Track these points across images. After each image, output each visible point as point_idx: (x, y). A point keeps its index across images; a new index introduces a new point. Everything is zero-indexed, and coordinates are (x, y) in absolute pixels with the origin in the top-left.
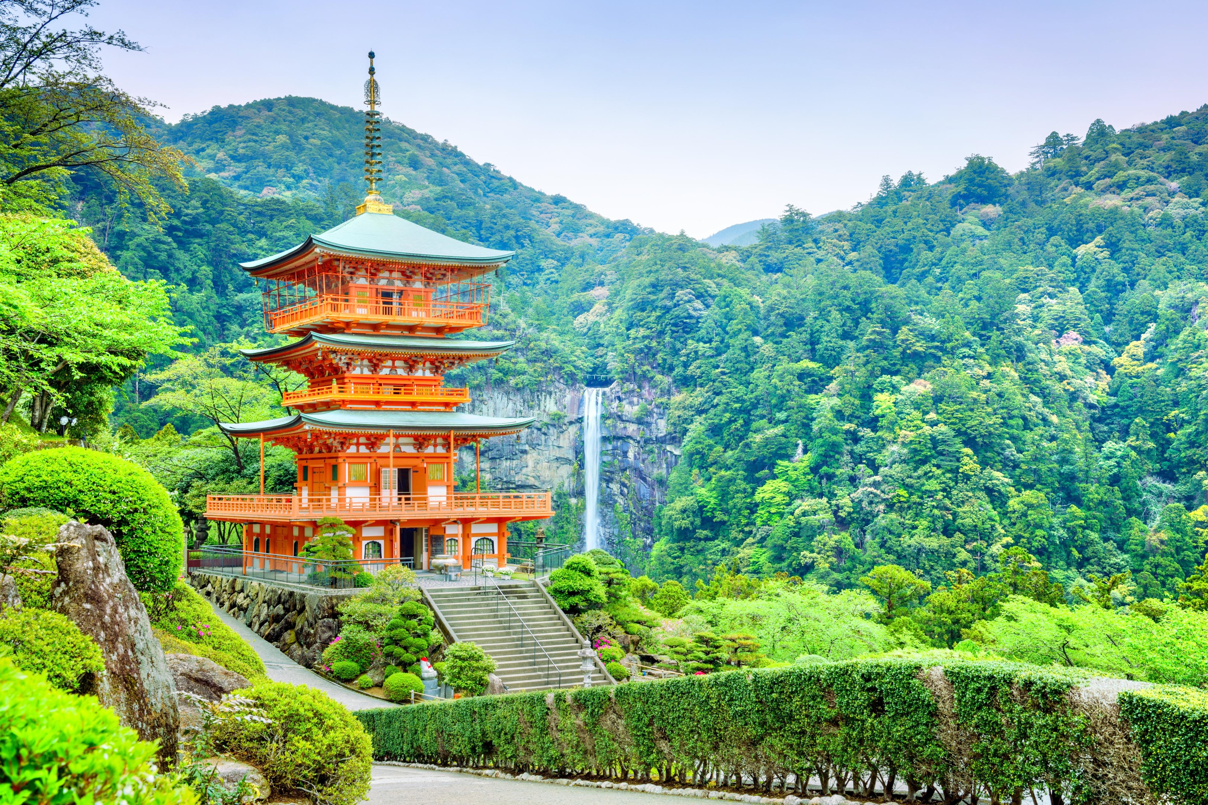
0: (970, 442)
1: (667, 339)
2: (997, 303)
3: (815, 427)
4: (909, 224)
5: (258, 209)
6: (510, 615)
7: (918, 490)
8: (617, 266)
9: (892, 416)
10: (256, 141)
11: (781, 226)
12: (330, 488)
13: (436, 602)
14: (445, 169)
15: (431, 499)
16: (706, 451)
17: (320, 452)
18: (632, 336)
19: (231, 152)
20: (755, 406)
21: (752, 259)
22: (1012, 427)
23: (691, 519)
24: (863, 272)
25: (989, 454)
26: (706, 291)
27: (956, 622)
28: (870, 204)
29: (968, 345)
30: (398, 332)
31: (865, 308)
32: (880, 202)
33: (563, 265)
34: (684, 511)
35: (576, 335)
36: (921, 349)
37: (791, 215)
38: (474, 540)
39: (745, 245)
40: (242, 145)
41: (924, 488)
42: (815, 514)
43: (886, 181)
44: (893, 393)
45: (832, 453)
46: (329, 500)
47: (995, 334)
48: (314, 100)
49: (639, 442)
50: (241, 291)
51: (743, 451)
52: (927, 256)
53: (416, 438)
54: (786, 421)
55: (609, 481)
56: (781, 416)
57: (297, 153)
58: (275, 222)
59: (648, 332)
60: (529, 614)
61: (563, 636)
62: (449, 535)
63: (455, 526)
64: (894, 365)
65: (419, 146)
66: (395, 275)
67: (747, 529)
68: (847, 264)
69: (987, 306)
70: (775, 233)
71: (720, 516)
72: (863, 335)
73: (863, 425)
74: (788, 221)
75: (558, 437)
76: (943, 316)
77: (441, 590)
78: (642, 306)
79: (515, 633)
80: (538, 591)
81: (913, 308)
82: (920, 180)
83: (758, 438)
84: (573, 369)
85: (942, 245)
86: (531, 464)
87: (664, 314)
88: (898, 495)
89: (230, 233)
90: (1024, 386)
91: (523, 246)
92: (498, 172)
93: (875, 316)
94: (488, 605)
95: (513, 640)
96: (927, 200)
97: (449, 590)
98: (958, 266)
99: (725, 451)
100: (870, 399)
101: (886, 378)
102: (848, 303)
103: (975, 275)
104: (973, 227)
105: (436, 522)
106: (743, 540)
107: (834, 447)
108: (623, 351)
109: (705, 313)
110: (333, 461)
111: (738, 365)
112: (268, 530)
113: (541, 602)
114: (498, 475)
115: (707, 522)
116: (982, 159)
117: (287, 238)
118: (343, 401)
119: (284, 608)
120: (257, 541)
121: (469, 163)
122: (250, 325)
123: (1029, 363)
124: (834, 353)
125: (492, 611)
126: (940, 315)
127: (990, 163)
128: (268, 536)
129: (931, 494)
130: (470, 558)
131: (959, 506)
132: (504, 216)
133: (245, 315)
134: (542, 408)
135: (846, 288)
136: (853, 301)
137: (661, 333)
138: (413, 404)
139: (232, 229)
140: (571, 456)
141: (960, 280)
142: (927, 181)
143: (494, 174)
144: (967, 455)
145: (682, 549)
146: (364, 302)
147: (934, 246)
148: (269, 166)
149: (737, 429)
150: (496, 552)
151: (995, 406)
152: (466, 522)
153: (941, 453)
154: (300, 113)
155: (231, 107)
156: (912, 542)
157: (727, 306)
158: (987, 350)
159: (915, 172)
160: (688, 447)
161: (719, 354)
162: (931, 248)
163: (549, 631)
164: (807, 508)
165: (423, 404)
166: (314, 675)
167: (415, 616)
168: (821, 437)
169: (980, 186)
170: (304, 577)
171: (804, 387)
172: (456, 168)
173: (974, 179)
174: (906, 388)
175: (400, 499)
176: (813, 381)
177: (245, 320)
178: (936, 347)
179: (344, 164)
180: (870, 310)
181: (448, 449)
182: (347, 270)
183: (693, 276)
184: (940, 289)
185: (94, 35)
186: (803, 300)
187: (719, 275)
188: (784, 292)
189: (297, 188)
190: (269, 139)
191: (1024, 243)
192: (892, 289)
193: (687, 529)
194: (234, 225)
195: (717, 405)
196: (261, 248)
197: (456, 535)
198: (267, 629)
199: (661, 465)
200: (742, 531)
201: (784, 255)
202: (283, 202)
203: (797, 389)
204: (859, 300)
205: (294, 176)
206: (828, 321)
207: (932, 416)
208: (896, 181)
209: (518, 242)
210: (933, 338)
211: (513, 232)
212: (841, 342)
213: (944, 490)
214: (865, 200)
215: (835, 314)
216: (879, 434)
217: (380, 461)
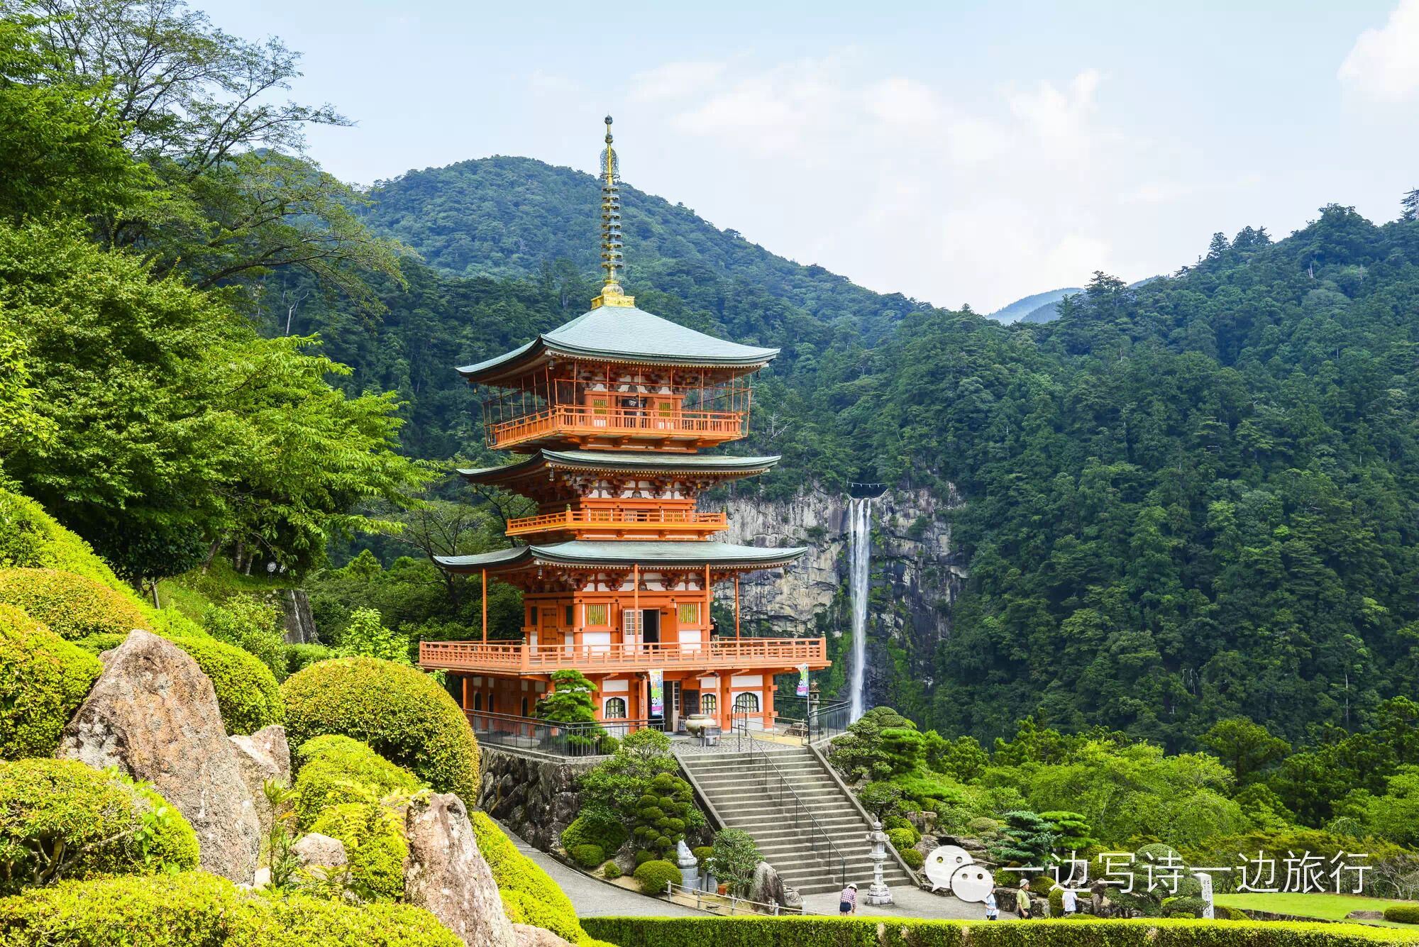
0: (1331, 561)
1: (950, 438)
2: (1363, 388)
3: (1134, 542)
4: (1249, 292)
5: (462, 290)
6: (782, 789)
7: (1266, 620)
8: (888, 350)
9: (1231, 530)
10: (458, 210)
11: (1087, 297)
12: (563, 634)
13: (693, 772)
14: (679, 238)
15: (683, 647)
16: (998, 574)
17: (552, 590)
18: (906, 435)
19: (429, 224)
20: (1058, 519)
21: (1053, 338)
22: (1387, 542)
23: (982, 656)
24: (1192, 353)
25: (1357, 576)
26: (997, 379)
27: (1324, 791)
28: (1198, 268)
29: (1327, 440)
30: (641, 448)
31: (1195, 396)
32: (1210, 265)
33: (821, 350)
34: (973, 647)
35: (839, 434)
36: (1266, 446)
37: (1099, 285)
38: (734, 695)
39: (1043, 321)
40: (442, 215)
41: (1274, 619)
42: (1136, 651)
43: (1219, 238)
44: (1232, 501)
45: (1156, 576)
46: (563, 649)
47: (1361, 427)
48: (524, 160)
49: (916, 563)
50: (442, 388)
51: (1043, 574)
52: (1271, 329)
53: (664, 573)
54: (1097, 537)
55: (881, 610)
56: (1090, 530)
57: (506, 224)
58: (482, 306)
59: (925, 430)
60: (804, 787)
61: (846, 814)
62: (705, 690)
63: (713, 678)
64: (1234, 466)
65: (649, 211)
66: (639, 379)
67: (1051, 669)
68: (1171, 343)
69: (1351, 392)
70: (1080, 307)
71: (1017, 653)
72: (1193, 430)
73: (1194, 540)
74: (1096, 291)
75: (818, 558)
76: (1295, 405)
77: (699, 758)
78: (919, 398)
79: (788, 811)
80: (813, 759)
81: (1257, 395)
82: (1262, 237)
83: (1062, 558)
84: (835, 475)
85: (1290, 316)
86: (786, 590)
87: (945, 407)
88: (1243, 628)
89: (431, 319)
90: (1401, 491)
91: (773, 328)
92: (743, 239)
93: (1208, 406)
94: (754, 776)
95: (785, 819)
96: (1272, 261)
97: (708, 757)
98: (1312, 343)
99: (1023, 574)
100: (1204, 508)
101: (1223, 482)
102: (1174, 392)
103: (1334, 353)
104: (1331, 294)
105: (690, 675)
106: (1046, 683)
107: (1159, 566)
108: (895, 453)
109: (996, 405)
110: (567, 602)
111: (1036, 469)
112: (491, 683)
113: (817, 772)
114: (747, 603)
115: (1002, 661)
116: (1342, 209)
117: (495, 324)
118: (579, 530)
119: (514, 779)
120: (478, 696)
121: (706, 229)
122: (454, 428)
123: (1407, 463)
124: (1156, 453)
125: (759, 783)
126: (1289, 404)
127: (1352, 214)
128: (492, 690)
129: (1283, 626)
130: (730, 718)
131: (1319, 641)
132: (751, 292)
133: (448, 416)
134: (798, 522)
135: (1171, 372)
136: (1180, 388)
137: (942, 430)
138: (661, 532)
139: (432, 314)
140: (833, 579)
141: (1315, 360)
142: (1271, 239)
143: (737, 242)
144: (1330, 578)
145: (971, 695)
146: (601, 412)
147: (1280, 319)
148: (473, 239)
149: (1037, 547)
150: (761, 709)
151: (1364, 516)
152: (725, 674)
153: (1294, 576)
154: (510, 176)
155: (429, 170)
156: (1260, 685)
157: (1023, 396)
158: (1352, 446)
159: (1256, 228)
160: (976, 570)
161: (1013, 456)
162: (1277, 322)
163: (829, 808)
164: (1125, 644)
165: (672, 532)
166: (552, 860)
167: (671, 791)
168: (1143, 556)
169: (1338, 243)
170: (537, 742)
171: (1120, 495)
172: (693, 236)
173: (1331, 234)
174: (1248, 495)
175: (646, 647)
176: (1131, 487)
177: (448, 422)
178: (1286, 444)
179: (560, 235)
180: (1200, 399)
181: (703, 586)
182: (583, 374)
183: (980, 361)
184: (1289, 371)
185: (297, 113)
186: (1117, 388)
187: (1012, 359)
188: (1093, 379)
189: (506, 264)
190: (474, 207)
191: (1397, 313)
192: (1228, 371)
193: (977, 669)
194: (435, 310)
195: (1013, 518)
196: (465, 337)
197: (714, 690)
198: (493, 803)
199: (944, 590)
200: (1046, 671)
201: (1092, 333)
202: (491, 282)
203: (1111, 497)
204: (1186, 387)
205: (502, 250)
206: (1148, 414)
207: (1283, 530)
208: (1231, 238)
209: (767, 323)
210: (1281, 432)
211: (761, 312)
212: (1165, 440)
213: (1300, 622)
214: (1192, 263)
215: (1158, 406)
216: (1214, 551)
217: (623, 602)
